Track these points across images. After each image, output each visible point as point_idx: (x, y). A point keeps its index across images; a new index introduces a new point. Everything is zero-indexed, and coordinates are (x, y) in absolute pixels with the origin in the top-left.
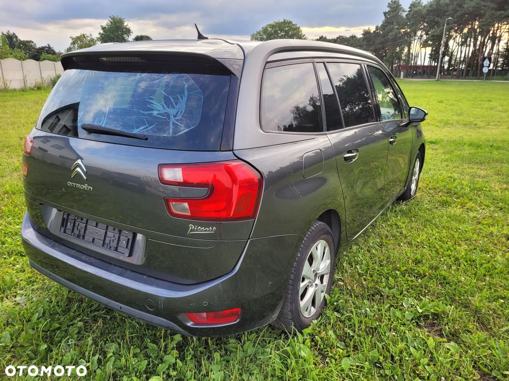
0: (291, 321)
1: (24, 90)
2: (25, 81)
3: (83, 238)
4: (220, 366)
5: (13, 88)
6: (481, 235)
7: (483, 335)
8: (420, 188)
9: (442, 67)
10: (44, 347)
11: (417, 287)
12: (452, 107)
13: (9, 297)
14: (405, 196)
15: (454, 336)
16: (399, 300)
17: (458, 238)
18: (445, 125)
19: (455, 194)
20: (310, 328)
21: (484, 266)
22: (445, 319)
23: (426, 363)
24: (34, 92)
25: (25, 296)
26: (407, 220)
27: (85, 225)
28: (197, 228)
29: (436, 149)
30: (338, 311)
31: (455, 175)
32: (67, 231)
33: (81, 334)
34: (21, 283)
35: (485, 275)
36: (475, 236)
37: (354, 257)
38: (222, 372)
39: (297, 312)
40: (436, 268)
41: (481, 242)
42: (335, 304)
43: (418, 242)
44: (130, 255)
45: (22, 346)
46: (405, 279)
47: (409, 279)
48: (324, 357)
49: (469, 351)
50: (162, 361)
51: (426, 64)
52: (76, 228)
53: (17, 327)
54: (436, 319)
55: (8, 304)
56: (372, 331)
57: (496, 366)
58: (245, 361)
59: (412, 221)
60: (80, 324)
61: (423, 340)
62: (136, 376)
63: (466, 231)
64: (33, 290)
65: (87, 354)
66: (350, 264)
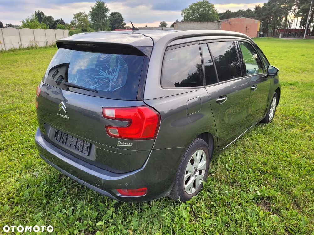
0: (178, 196)
1: (46, 47)
2: (47, 42)
3: (66, 144)
4: (136, 218)
5: (40, 46)
6: (310, 148)
7: (295, 212)
8: (276, 116)
9: (309, 30)
10: (45, 201)
11: (261, 179)
12: (310, 59)
13: (30, 172)
14: (265, 121)
15: (277, 211)
16: (248, 186)
17: (295, 149)
18: (303, 71)
19: (299, 120)
20: (191, 200)
21: (307, 168)
22: (274, 200)
23: (256, 226)
24: (52, 49)
25: (38, 172)
26: (263, 136)
27: (66, 136)
28: (122, 143)
29: (293, 89)
30: (209, 191)
31: (302, 107)
32: (58, 139)
33: (65, 195)
34: (36, 164)
35: (306, 174)
36: (306, 148)
37: (225, 159)
38: (138, 222)
39: (182, 191)
40: (275, 168)
41: (308, 152)
42: (208, 187)
43: (267, 151)
44: (89, 155)
45: (34, 200)
46: (254, 174)
47: (257, 174)
48: (196, 217)
49: (284, 221)
50: (106, 213)
51: (298, 28)
52: (62, 138)
53: (32, 189)
54: (268, 200)
55: (29, 175)
56: (227, 205)
57: (299, 231)
58: (151, 217)
59: (267, 137)
60: (65, 189)
61: (257, 212)
62: (91, 220)
63: (300, 145)
64: (42, 169)
65: (67, 206)
66: (222, 162)
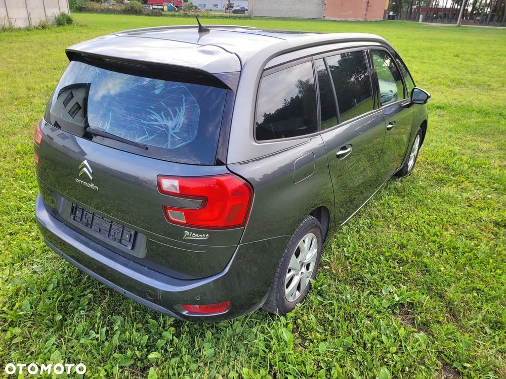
0: (276, 307)
1: (28, 29)
2: (29, 19)
3: (91, 227)
4: (211, 344)
5: (18, 27)
6: (470, 219)
7: (451, 327)
8: (418, 163)
9: (465, 10)
10: (59, 317)
11: (399, 274)
12: (468, 63)
13: (27, 265)
14: (401, 173)
15: (425, 326)
16: (379, 286)
17: (447, 222)
18: (457, 84)
19: (453, 170)
20: (294, 311)
21: (466, 254)
22: (419, 309)
23: (394, 351)
24: (38, 31)
25: (41, 264)
26: (399, 199)
27: (92, 215)
28: (192, 234)
29: (443, 116)
30: (321, 295)
31: (457, 149)
32: (76, 218)
33: (91, 305)
34: (37, 251)
35: (465, 264)
36: (464, 220)
37: (343, 238)
38: (213, 349)
39: (282, 299)
40: (419, 255)
41: (468, 227)
42: (319, 288)
43: (406, 225)
44: (133, 248)
45: (40, 315)
46: (388, 265)
47: (392, 265)
48: (304, 339)
49: (436, 342)
50: (161, 336)
51: (449, 6)
52: (84, 217)
53: (35, 297)
54: (411, 308)
55: (27, 272)
56: (349, 318)
57: (458, 358)
58: (234, 339)
59: (404, 201)
60: (90, 296)
61: (395, 328)
63: (455, 214)
64: (47, 258)
65: (96, 326)
66: (338, 245)
